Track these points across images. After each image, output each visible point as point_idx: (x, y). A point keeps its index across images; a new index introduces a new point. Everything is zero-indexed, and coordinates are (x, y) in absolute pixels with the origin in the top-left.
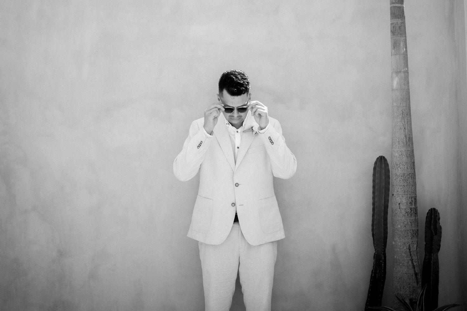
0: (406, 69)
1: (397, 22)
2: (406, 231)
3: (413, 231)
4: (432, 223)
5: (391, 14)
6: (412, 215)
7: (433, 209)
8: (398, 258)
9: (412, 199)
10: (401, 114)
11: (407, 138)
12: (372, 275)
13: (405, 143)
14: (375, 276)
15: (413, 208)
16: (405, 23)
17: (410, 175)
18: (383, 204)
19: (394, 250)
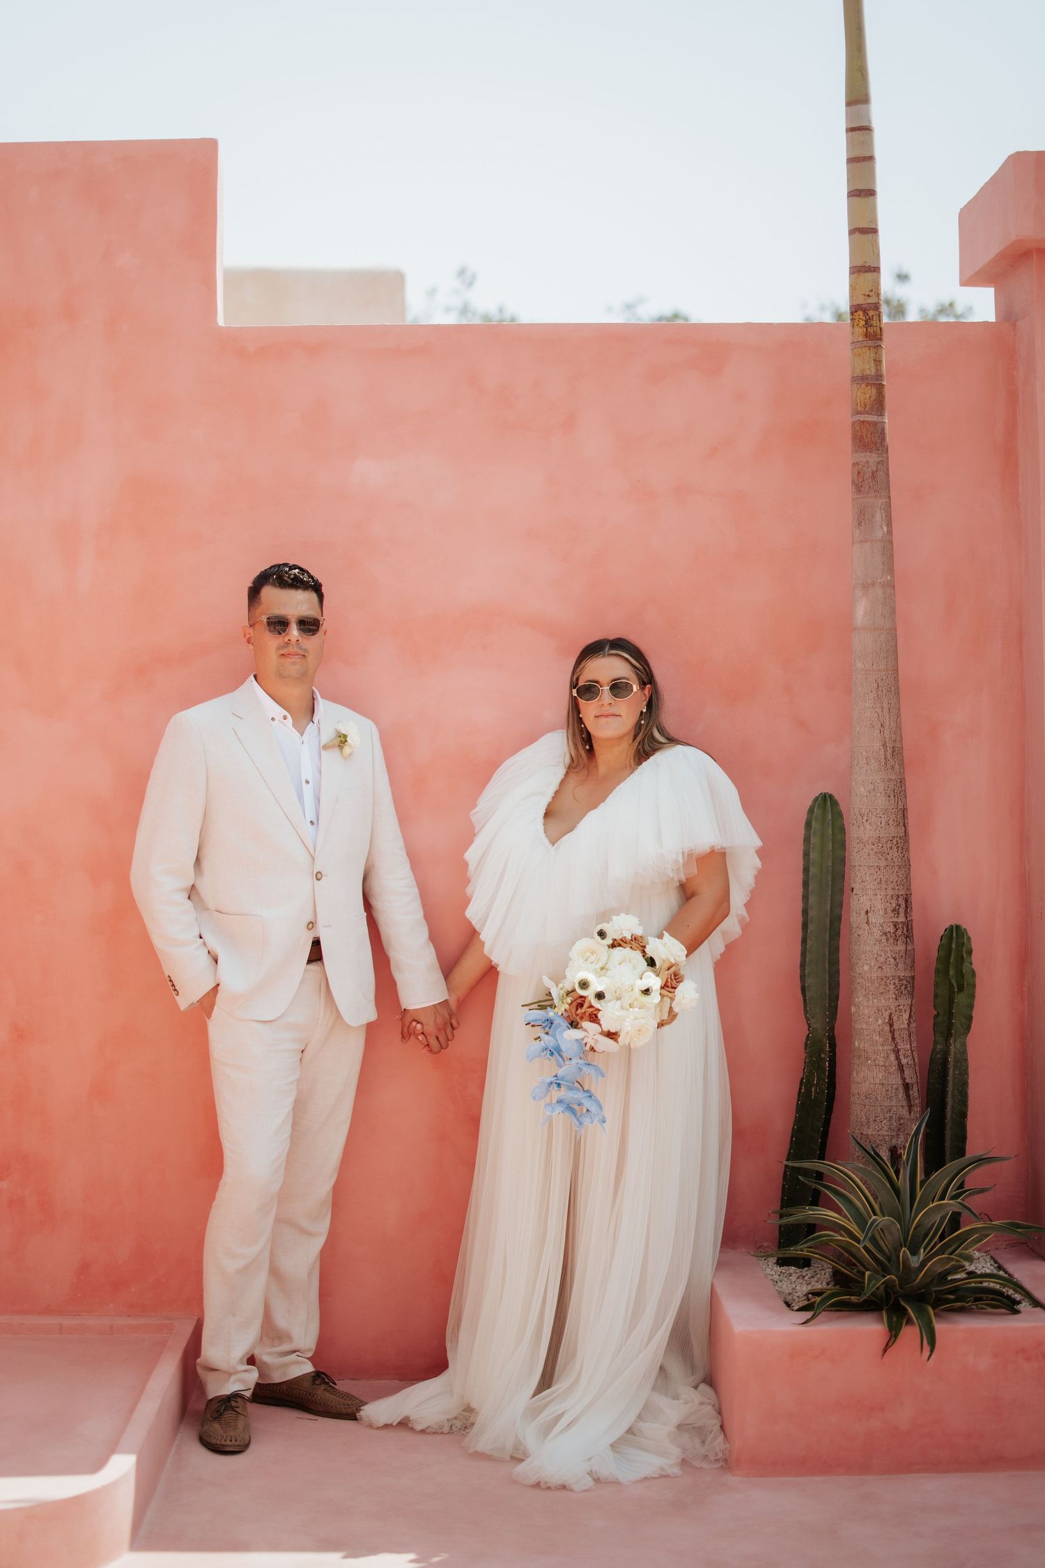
0: (889, 578)
1: (867, 461)
2: (882, 979)
3: (901, 980)
4: (951, 961)
5: (853, 438)
6: (897, 941)
7: (954, 927)
8: (862, 1046)
9: (897, 900)
10: (874, 691)
11: (888, 749)
12: (800, 1089)
13: (883, 761)
14: (808, 1091)
15: (902, 923)
16: (887, 462)
17: (895, 841)
18: (829, 912)
19: (854, 1028)
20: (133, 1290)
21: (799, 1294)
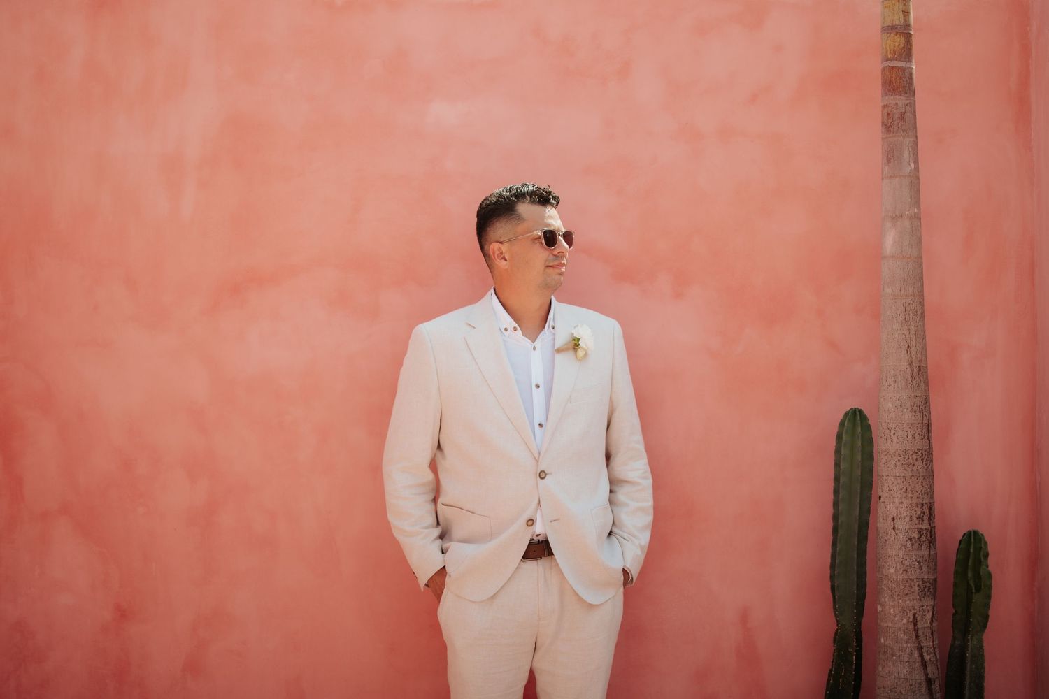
0: (916, 211)
1: (897, 104)
2: (907, 581)
3: (924, 582)
4: (970, 564)
5: (883, 83)
6: (921, 545)
7: (972, 534)
8: (887, 643)
9: (922, 508)
10: (902, 314)
11: (915, 368)
12: (829, 680)
13: (910, 379)
14: (836, 682)
15: (926, 529)
16: (915, 104)
17: (920, 453)
18: (858, 518)
19: (880, 625)
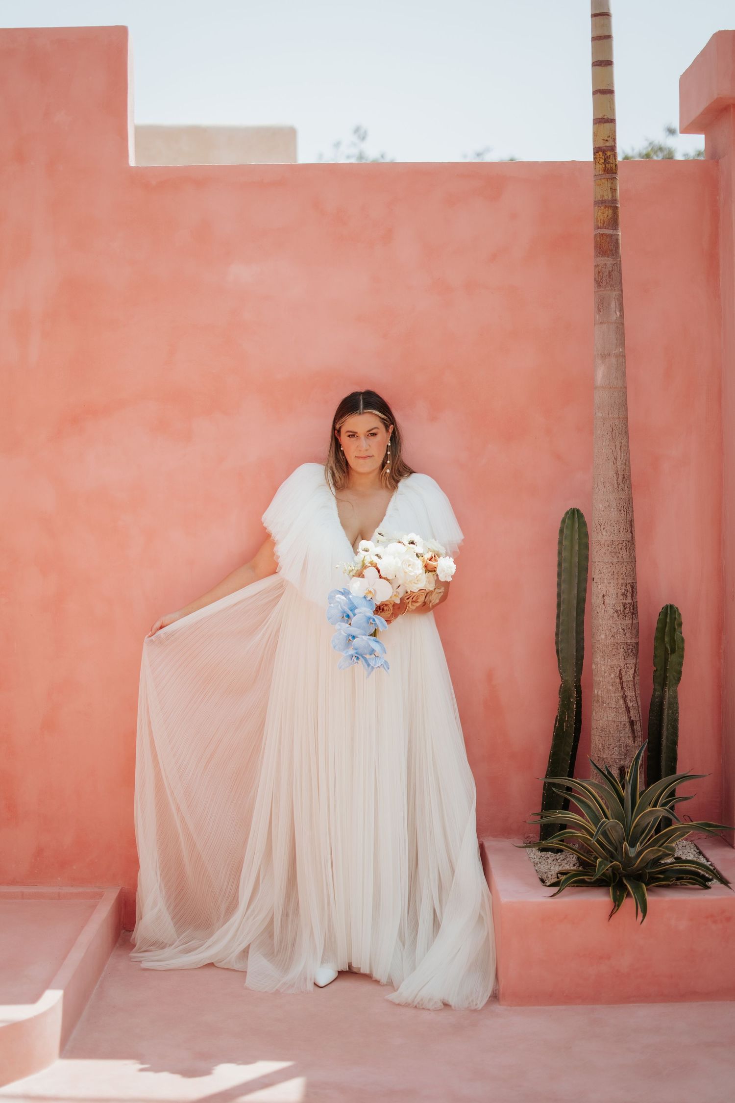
0: (621, 350)
1: (605, 264)
2: (614, 645)
3: (628, 645)
4: (666, 631)
5: (595, 246)
6: (626, 617)
7: (669, 606)
8: (599, 693)
9: (626, 587)
10: (610, 433)
11: (620, 476)
12: (556, 724)
13: (616, 485)
14: (561, 725)
15: (629, 603)
16: (620, 264)
17: (624, 543)
18: (576, 595)
19: (594, 680)
20: (74, 867)
21: (553, 873)
